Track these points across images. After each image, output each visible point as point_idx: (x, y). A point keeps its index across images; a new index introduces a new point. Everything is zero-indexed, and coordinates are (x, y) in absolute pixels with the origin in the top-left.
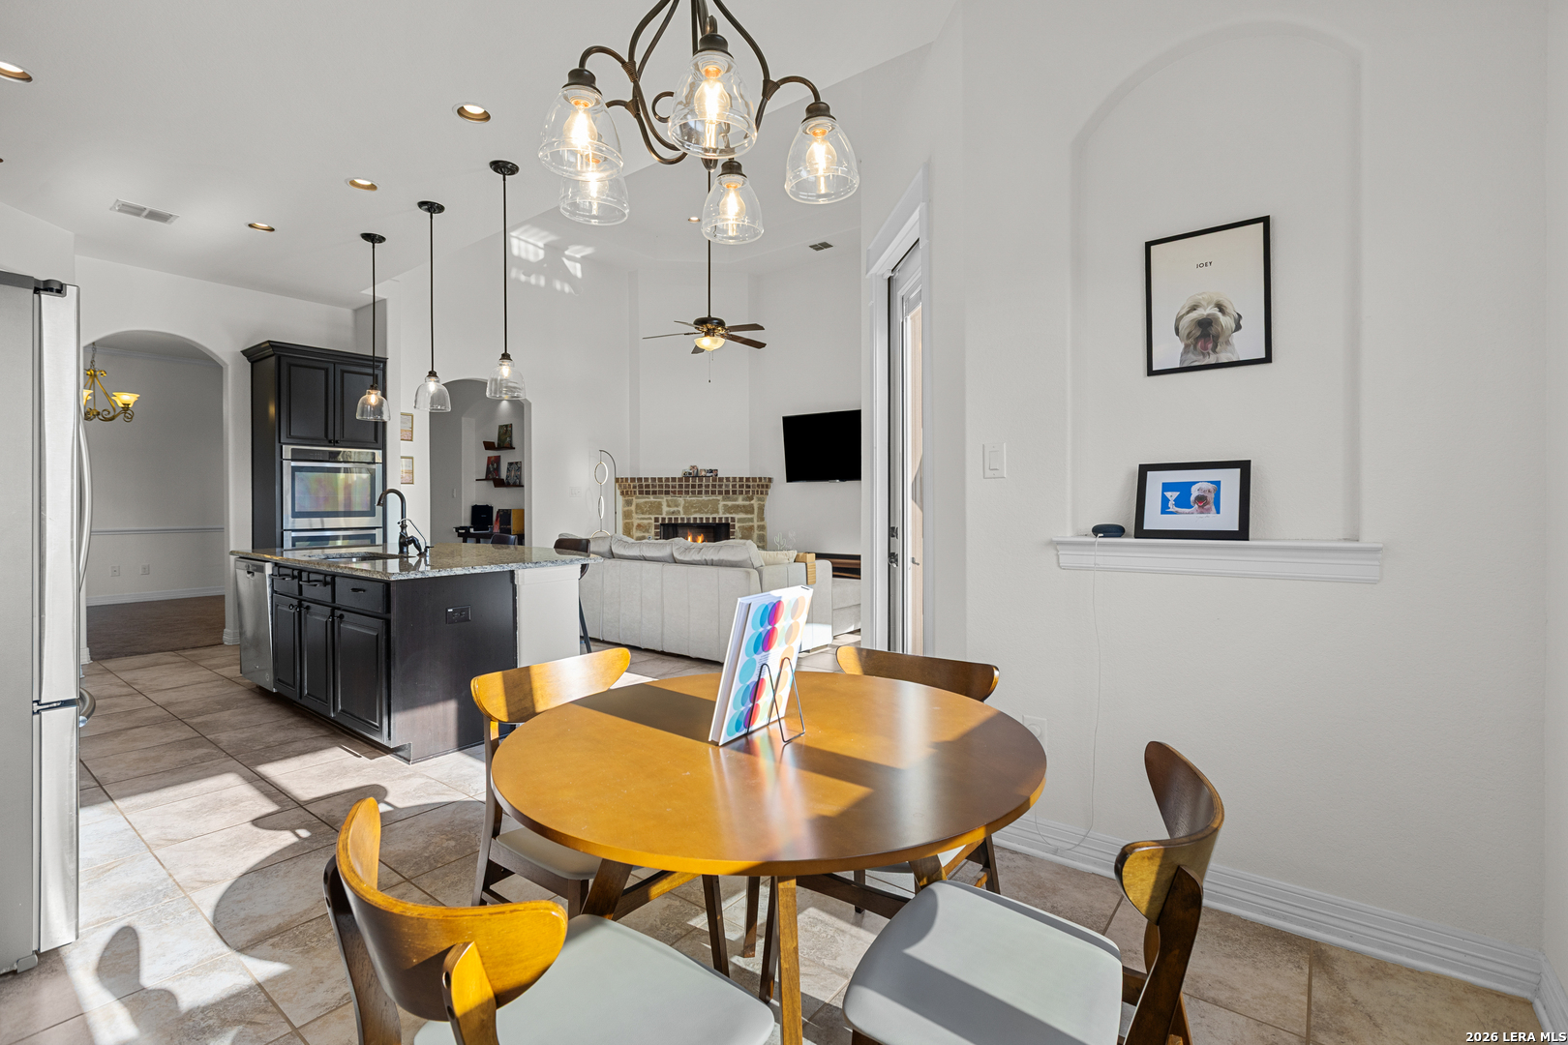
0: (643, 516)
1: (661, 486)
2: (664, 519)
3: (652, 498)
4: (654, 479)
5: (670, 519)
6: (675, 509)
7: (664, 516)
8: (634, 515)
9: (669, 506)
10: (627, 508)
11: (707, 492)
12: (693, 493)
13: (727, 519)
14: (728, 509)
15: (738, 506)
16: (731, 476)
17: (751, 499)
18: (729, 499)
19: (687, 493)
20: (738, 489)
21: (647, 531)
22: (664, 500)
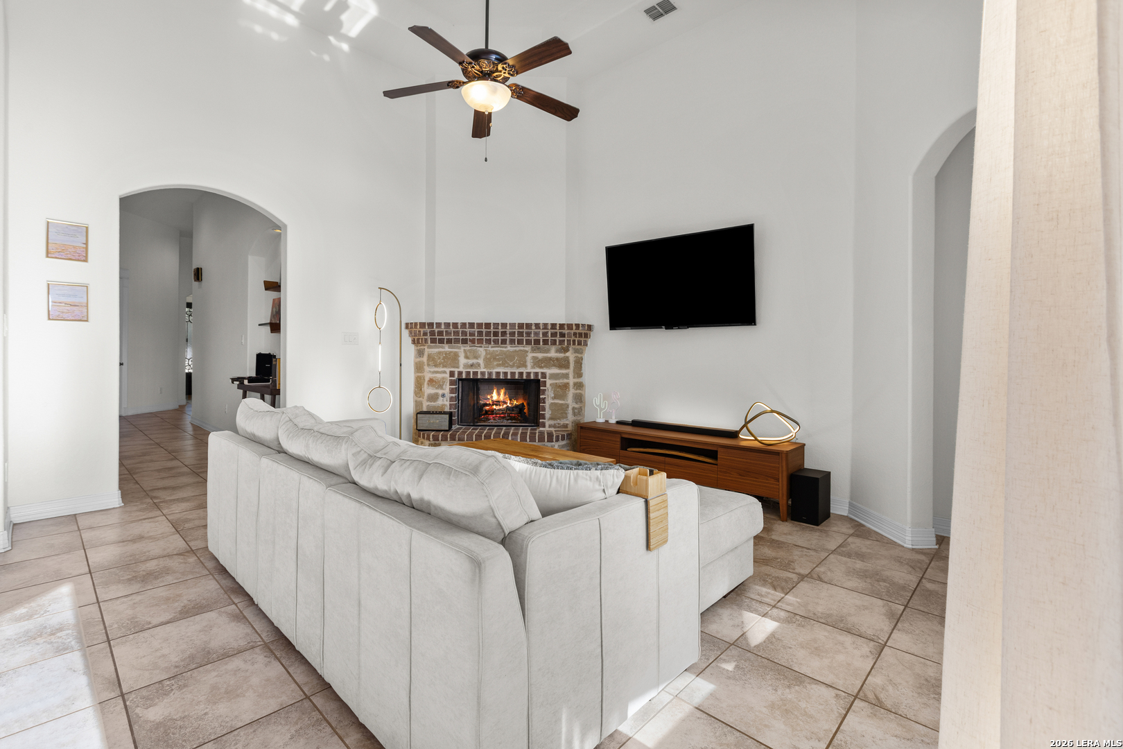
0: (436, 369)
1: (456, 333)
2: (460, 373)
3: (446, 348)
4: (447, 325)
5: (468, 373)
6: (475, 361)
7: (461, 369)
8: (426, 368)
9: (467, 357)
10: (418, 360)
11: (512, 342)
12: (496, 342)
13: (536, 374)
14: (538, 363)
15: (550, 359)
16: (541, 321)
17: (566, 350)
18: (539, 350)
19: (488, 342)
20: (550, 338)
21: (441, 387)
22: (461, 350)
